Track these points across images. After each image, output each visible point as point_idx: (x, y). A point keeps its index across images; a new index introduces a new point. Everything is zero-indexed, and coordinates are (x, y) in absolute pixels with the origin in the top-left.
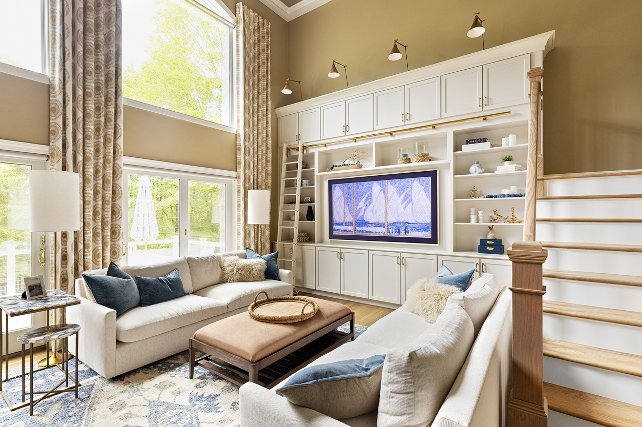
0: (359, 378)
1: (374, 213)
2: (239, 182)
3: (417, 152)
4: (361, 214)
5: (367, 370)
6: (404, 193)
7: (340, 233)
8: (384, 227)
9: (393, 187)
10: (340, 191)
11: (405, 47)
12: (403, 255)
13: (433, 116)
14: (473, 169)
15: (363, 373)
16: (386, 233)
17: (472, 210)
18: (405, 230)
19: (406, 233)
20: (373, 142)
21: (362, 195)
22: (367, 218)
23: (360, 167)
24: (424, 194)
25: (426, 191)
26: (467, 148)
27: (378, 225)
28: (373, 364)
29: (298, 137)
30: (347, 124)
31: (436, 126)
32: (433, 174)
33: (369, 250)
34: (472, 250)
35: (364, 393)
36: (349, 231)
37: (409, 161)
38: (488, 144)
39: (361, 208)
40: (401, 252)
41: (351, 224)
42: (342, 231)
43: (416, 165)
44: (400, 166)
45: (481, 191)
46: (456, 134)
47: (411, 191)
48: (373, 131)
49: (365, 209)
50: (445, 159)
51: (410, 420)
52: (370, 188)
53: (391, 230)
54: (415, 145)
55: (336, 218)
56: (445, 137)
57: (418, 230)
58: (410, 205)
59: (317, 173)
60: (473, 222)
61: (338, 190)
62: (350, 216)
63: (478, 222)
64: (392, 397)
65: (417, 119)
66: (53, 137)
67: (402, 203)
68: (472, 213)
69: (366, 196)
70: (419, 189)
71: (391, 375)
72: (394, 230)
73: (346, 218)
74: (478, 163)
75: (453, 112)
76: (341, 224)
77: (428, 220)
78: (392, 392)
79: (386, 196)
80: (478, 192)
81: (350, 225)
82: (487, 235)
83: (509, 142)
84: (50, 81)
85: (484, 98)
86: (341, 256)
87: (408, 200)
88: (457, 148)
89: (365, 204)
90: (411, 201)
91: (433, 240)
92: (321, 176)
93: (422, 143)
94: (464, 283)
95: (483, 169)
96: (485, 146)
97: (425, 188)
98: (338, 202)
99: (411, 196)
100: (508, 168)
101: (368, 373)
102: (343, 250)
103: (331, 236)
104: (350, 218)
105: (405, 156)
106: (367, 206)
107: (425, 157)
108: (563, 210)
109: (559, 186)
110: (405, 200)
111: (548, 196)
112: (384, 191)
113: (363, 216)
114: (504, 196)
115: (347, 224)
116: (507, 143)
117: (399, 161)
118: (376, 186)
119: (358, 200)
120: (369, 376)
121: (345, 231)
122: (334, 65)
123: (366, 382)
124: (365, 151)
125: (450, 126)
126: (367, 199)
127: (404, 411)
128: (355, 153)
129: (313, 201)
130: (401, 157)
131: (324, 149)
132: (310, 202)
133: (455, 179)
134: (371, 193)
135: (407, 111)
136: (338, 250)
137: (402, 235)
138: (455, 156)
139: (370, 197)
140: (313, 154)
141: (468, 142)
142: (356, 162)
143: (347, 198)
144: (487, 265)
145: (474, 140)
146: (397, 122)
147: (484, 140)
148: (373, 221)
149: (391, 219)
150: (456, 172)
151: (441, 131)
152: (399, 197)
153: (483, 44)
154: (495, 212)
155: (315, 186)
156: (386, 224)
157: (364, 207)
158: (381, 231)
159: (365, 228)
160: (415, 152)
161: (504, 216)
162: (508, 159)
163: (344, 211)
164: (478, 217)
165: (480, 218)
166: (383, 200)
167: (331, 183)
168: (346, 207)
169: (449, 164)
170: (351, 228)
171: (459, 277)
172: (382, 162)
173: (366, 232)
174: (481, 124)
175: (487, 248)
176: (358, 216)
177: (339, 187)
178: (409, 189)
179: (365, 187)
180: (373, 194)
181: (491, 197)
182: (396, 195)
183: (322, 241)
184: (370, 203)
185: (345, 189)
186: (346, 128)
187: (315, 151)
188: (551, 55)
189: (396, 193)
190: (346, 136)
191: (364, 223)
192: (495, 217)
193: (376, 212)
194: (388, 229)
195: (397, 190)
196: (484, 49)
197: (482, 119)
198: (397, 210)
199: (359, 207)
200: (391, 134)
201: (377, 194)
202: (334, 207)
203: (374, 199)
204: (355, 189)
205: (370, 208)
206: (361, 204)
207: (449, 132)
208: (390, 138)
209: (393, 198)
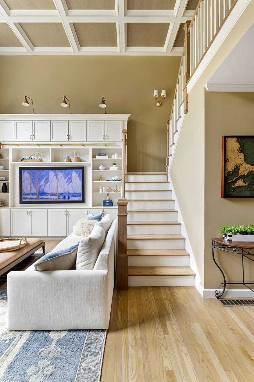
0: (68, 254)
1: (50, 187)
3: (74, 156)
4: (42, 188)
5: (70, 251)
6: (68, 177)
7: (28, 200)
8: (56, 195)
9: (61, 174)
10: (28, 175)
11: (69, 100)
12: (68, 210)
13: (83, 139)
14: (101, 167)
15: (69, 253)
16: (57, 199)
17: (100, 186)
18: (68, 197)
19: (68, 198)
20: (50, 148)
21: (42, 178)
22: (47, 190)
23: (42, 161)
24: (78, 178)
25: (79, 177)
26: (98, 157)
27: (53, 194)
28: (72, 249)
30: (33, 134)
31: (84, 145)
32: (82, 168)
33: (48, 209)
34: (100, 205)
35: (70, 259)
36: (34, 198)
37: (70, 161)
38: (107, 156)
39: (42, 185)
40: (66, 209)
41: (35, 194)
42: (29, 198)
43: (74, 163)
44: (65, 163)
45: (104, 178)
46: (93, 150)
47: (71, 176)
48: (50, 141)
49: (45, 186)
50: (88, 161)
51: (90, 261)
52: (48, 174)
53: (60, 197)
54: (73, 152)
55: (25, 191)
56: (88, 150)
57: (75, 196)
58: (71, 184)
59: (11, 162)
60: (101, 192)
61: (26, 174)
62: (35, 189)
63: (102, 192)
64: (83, 255)
65: (74, 139)
67: (66, 182)
68: (100, 188)
69: (45, 178)
70: (75, 175)
71: (82, 247)
72: (62, 197)
73: (32, 191)
74: (103, 165)
75: (92, 140)
77: (80, 191)
78: (83, 254)
79: (57, 179)
80: (103, 178)
81: (35, 195)
82: (106, 198)
83: (115, 157)
85: (105, 135)
86: (29, 213)
87: (70, 181)
88: (94, 157)
89: (44, 182)
90: (71, 181)
91: (83, 201)
92: (14, 164)
93: (77, 152)
94: (99, 218)
95: (105, 168)
96: (105, 157)
97: (78, 175)
98: (27, 181)
99: (71, 179)
100: (114, 168)
101: (71, 252)
102: (30, 210)
103: (21, 202)
104: (34, 191)
105: (68, 157)
106: (46, 184)
107: (79, 159)
108: (133, 187)
109: (132, 178)
110: (68, 180)
111: (128, 182)
112: (57, 176)
113: (43, 189)
114: (113, 180)
115: (32, 194)
116: (114, 158)
117: (65, 160)
118: (52, 173)
119: (40, 181)
120: (72, 253)
121: (31, 198)
122: (26, 98)
123: (71, 255)
124: (45, 152)
125: (91, 146)
126: (46, 180)
127: (88, 258)
128: (38, 153)
129: (7, 180)
130: (66, 158)
131: (17, 147)
132: (5, 181)
133: (93, 171)
134: (49, 176)
135: (70, 134)
136: (28, 210)
137: (67, 199)
138: (93, 160)
139: (48, 179)
140: (8, 150)
141: (99, 155)
142: (39, 158)
143: (33, 179)
144: (107, 212)
145: (101, 154)
146: (64, 139)
147: (105, 155)
148: (49, 192)
149: (61, 191)
150: (93, 169)
151: (86, 147)
152: (65, 179)
153: (105, 111)
154: (109, 187)
155: (10, 170)
156: (57, 194)
157: (44, 185)
158: (54, 198)
159: (44, 197)
160: (73, 156)
161: (113, 189)
162: (115, 164)
163: (31, 186)
164: (103, 190)
165: (104, 190)
166: (56, 181)
167: (21, 169)
168: (32, 184)
169: (90, 164)
170: (35, 197)
171: (97, 216)
172: (55, 159)
173: (45, 199)
174: (104, 147)
175: (107, 204)
176: (40, 189)
177: (27, 172)
178: (70, 175)
179: (45, 173)
180: (50, 177)
181: (108, 180)
183: (14, 206)
184: (48, 182)
185: (32, 173)
186: (33, 137)
187: (10, 148)
188: (130, 123)
189: (63, 177)
190: (32, 141)
192: (109, 190)
193: (51, 187)
194: (59, 197)
195: (64, 175)
196: (105, 113)
197: (105, 145)
198: (64, 186)
199: (40, 184)
200: (61, 145)
201: (52, 177)
202: (24, 184)
203: (50, 180)
204: (38, 174)
205: (48, 185)
206: (42, 182)
207: (91, 148)
208: (60, 147)
209: (62, 180)
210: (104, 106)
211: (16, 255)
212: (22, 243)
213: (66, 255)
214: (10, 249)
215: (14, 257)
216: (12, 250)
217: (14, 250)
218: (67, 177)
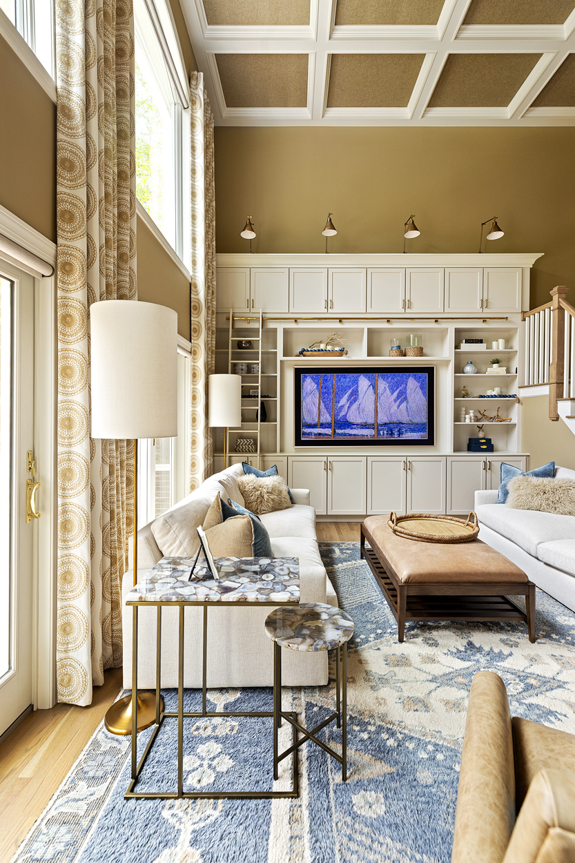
1: (361, 411)
4: (343, 413)
6: (398, 390)
7: (312, 438)
8: (373, 428)
9: (384, 382)
10: (313, 384)
12: (409, 459)
13: (436, 309)
16: (376, 435)
17: (463, 409)
18: (399, 431)
19: (399, 434)
20: (366, 326)
21: (344, 390)
22: (353, 417)
23: (344, 354)
24: (420, 392)
25: (422, 388)
26: (465, 347)
27: (365, 426)
29: (250, 303)
30: (330, 299)
31: (438, 320)
32: (430, 371)
33: (367, 456)
36: (326, 434)
37: (403, 354)
38: (483, 345)
39: (343, 406)
41: (328, 426)
42: (315, 435)
43: (411, 360)
44: (389, 359)
46: (457, 330)
47: (405, 388)
48: (366, 313)
49: (349, 407)
50: (442, 353)
52: (356, 382)
53: (381, 432)
54: (409, 336)
55: (307, 417)
56: (446, 331)
57: (413, 431)
58: (404, 404)
59: (280, 357)
61: (309, 384)
62: (328, 415)
65: (417, 309)
66: (67, 227)
67: (395, 401)
68: (463, 412)
69: (350, 391)
70: (413, 385)
72: (385, 432)
73: (322, 418)
74: (471, 363)
75: (455, 309)
76: (314, 426)
77: (425, 420)
79: (376, 392)
81: (328, 428)
83: (499, 346)
85: (484, 300)
87: (403, 397)
88: (457, 346)
89: (348, 400)
90: (406, 398)
91: (430, 441)
92: (285, 361)
96: (481, 347)
97: (421, 385)
98: (310, 397)
99: (405, 393)
100: (495, 370)
103: (299, 442)
104: (326, 418)
105: (400, 347)
106: (351, 404)
107: (421, 352)
110: (398, 397)
112: (375, 387)
113: (346, 415)
115: (322, 426)
116: (496, 347)
117: (391, 353)
118: (364, 382)
119: (338, 397)
121: (320, 434)
122: (329, 218)
125: (452, 322)
126: (352, 395)
129: (271, 395)
130: (394, 348)
131: (292, 325)
133: (455, 377)
134: (357, 388)
135: (408, 298)
138: (456, 353)
139: (355, 394)
140: (275, 330)
141: (468, 341)
143: (323, 393)
144: (492, 463)
145: (473, 340)
146: (397, 309)
147: (481, 341)
148: (359, 421)
149: (382, 418)
150: (456, 370)
151: (443, 325)
152: (392, 394)
153: (480, 247)
155: (279, 375)
156: (376, 425)
157: (347, 405)
159: (348, 431)
162: (497, 362)
163: (319, 409)
165: (472, 417)
166: (373, 397)
167: (299, 373)
168: (322, 404)
169: (449, 360)
170: (328, 431)
173: (350, 435)
174: (479, 325)
175: (481, 447)
176: (338, 415)
177: (312, 378)
178: (403, 386)
179: (349, 380)
180: (359, 389)
181: (482, 397)
182: (388, 391)
184: (355, 400)
185: (321, 381)
186: (328, 304)
187: (280, 327)
189: (388, 389)
190: (326, 313)
191: (347, 424)
193: (363, 410)
194: (378, 431)
195: (389, 386)
196: (480, 253)
197: (482, 320)
198: (390, 409)
199: (340, 405)
201: (365, 390)
202: (304, 404)
203: (361, 396)
204: (334, 382)
205: (355, 406)
206: (344, 401)
207: (451, 328)
208: (385, 325)
209: (385, 394)
218: (396, 389)
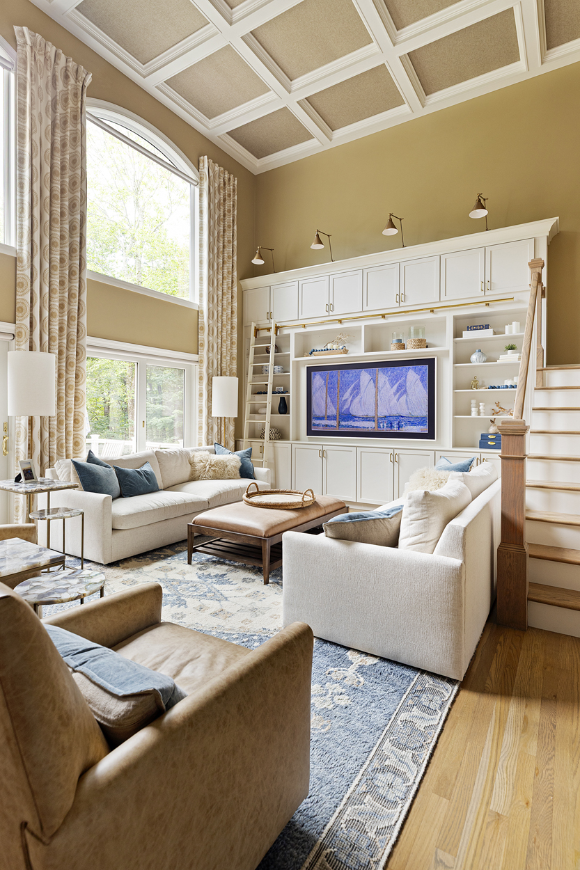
0: (383, 519)
1: (362, 404)
2: (201, 367)
3: (412, 336)
4: (346, 406)
5: (388, 515)
6: (398, 383)
8: (374, 421)
9: (384, 376)
10: (321, 380)
11: (400, 220)
12: (396, 451)
13: (432, 298)
14: (474, 357)
15: (386, 516)
16: (376, 428)
17: (473, 402)
20: (363, 324)
21: (347, 385)
22: (356, 410)
23: (346, 352)
24: (421, 384)
25: (422, 381)
26: (467, 335)
27: (366, 419)
28: (393, 511)
29: (270, 315)
30: (331, 302)
31: (435, 310)
32: (430, 362)
33: (357, 447)
34: (473, 446)
35: (387, 529)
37: (403, 347)
38: (490, 331)
39: (346, 400)
40: (394, 449)
41: (334, 418)
42: (323, 426)
43: (412, 352)
44: (393, 353)
45: (483, 382)
46: (456, 319)
47: (405, 381)
48: (363, 311)
49: (352, 401)
50: (443, 347)
52: (358, 377)
53: (381, 425)
54: (410, 329)
55: (317, 411)
56: (444, 321)
57: (412, 424)
58: (404, 397)
59: (292, 358)
60: (474, 414)
61: (318, 380)
62: (334, 408)
63: (479, 415)
64: (412, 524)
65: (412, 301)
66: (20, 315)
67: (395, 394)
68: (473, 405)
69: (353, 386)
70: (413, 377)
71: (411, 508)
72: (385, 425)
73: (328, 411)
74: (480, 351)
75: (453, 296)
76: (322, 418)
77: (425, 413)
78: (411, 520)
79: (376, 386)
80: (480, 383)
82: (488, 428)
83: (512, 330)
84: (17, 254)
85: (487, 282)
86: (323, 454)
87: (402, 390)
88: (457, 334)
89: (351, 394)
90: (405, 391)
91: (430, 435)
92: (297, 362)
93: (419, 327)
95: (485, 358)
96: (487, 334)
97: (421, 378)
98: (318, 392)
99: (405, 386)
100: (511, 357)
101: (390, 516)
102: (325, 448)
103: (310, 432)
104: (332, 411)
105: (399, 341)
106: (354, 398)
107: (422, 343)
108: (559, 399)
109: (558, 377)
110: (398, 390)
111: (546, 386)
112: (375, 381)
113: (349, 408)
114: (507, 387)
115: (329, 418)
116: (511, 332)
117: (392, 347)
118: (365, 376)
119: (342, 391)
120: (391, 518)
121: (327, 426)
122: (318, 235)
123: (389, 522)
124: (352, 334)
125: (450, 310)
126: (354, 389)
128: (339, 336)
129: (286, 391)
130: (395, 342)
131: (302, 330)
132: (283, 393)
133: (455, 368)
134: (359, 383)
135: (402, 291)
136: (320, 448)
137: (395, 430)
138: (455, 343)
139: (357, 387)
140: (288, 336)
141: (469, 329)
142: (341, 347)
143: (330, 388)
144: (488, 460)
145: (476, 326)
146: (390, 303)
147: (487, 327)
148: (361, 414)
149: (383, 412)
150: (456, 361)
151: (439, 315)
152: (392, 387)
153: (486, 225)
154: (498, 404)
155: (291, 373)
156: (376, 417)
157: (350, 399)
158: (370, 426)
159: (351, 423)
160: (410, 337)
161: (507, 409)
162: (512, 348)
163: (326, 402)
164: (479, 410)
165: (482, 411)
166: (373, 391)
167: (310, 371)
168: (329, 398)
169: (448, 351)
171: (458, 465)
172: (371, 347)
173: (353, 427)
174: (483, 310)
175: (489, 443)
176: (342, 408)
177: (320, 375)
178: (403, 379)
179: (351, 375)
180: (361, 383)
181: (493, 388)
182: (388, 385)
183: (297, 439)
184: (357, 394)
185: (328, 377)
186: (330, 308)
187: (292, 333)
188: (555, 241)
189: (388, 383)
190: (329, 316)
191: (350, 417)
192: (497, 409)
193: (364, 404)
194: (379, 423)
195: (389, 379)
196: (487, 230)
197: (485, 304)
198: (389, 402)
199: (344, 399)
200: (383, 316)
201: (366, 384)
202: (314, 399)
203: (362, 389)
204: (339, 378)
205: (357, 400)
206: (347, 395)
207: (449, 317)
208: (381, 321)
209: (385, 388)
210: (482, 213)
211: (298, 517)
212: (305, 499)
213: (379, 519)
214: (287, 506)
215: (294, 519)
216: (290, 507)
217: (293, 507)
218: (396, 382)
